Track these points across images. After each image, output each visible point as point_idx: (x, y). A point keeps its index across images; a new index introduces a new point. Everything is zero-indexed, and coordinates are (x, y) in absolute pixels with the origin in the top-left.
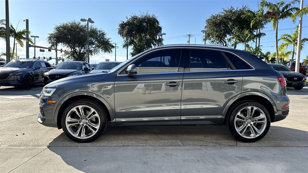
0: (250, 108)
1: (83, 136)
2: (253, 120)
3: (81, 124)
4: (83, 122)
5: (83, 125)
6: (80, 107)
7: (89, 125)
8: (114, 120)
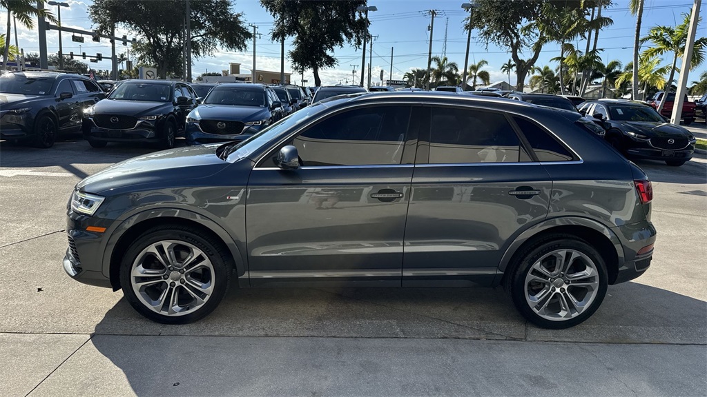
0: (562, 253)
1: (176, 310)
2: (569, 281)
3: (169, 281)
4: (174, 279)
5: (173, 284)
6: (166, 244)
7: (187, 285)
8: (246, 275)
